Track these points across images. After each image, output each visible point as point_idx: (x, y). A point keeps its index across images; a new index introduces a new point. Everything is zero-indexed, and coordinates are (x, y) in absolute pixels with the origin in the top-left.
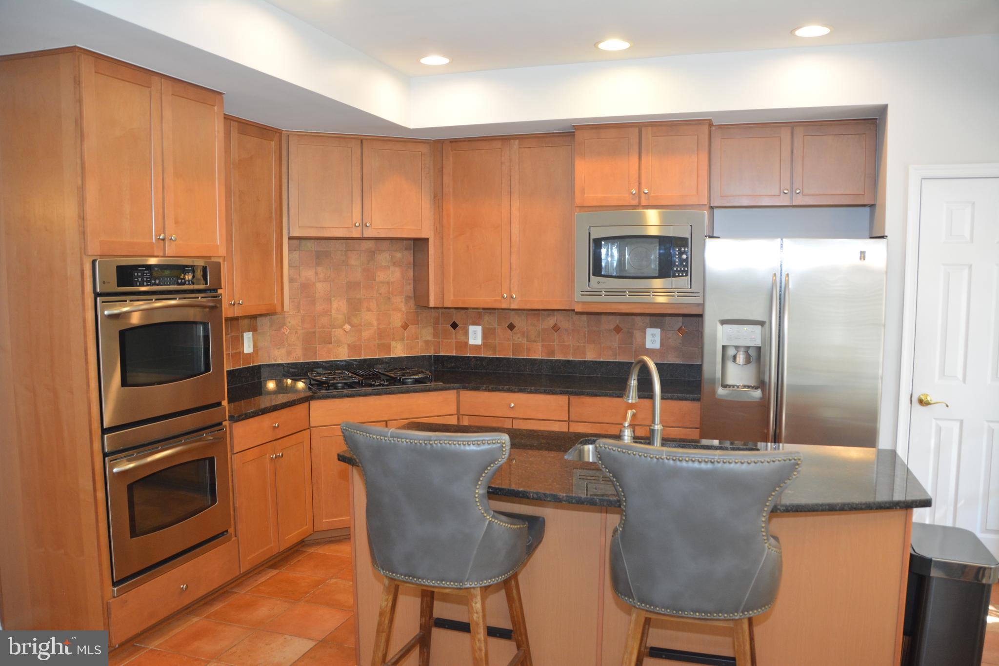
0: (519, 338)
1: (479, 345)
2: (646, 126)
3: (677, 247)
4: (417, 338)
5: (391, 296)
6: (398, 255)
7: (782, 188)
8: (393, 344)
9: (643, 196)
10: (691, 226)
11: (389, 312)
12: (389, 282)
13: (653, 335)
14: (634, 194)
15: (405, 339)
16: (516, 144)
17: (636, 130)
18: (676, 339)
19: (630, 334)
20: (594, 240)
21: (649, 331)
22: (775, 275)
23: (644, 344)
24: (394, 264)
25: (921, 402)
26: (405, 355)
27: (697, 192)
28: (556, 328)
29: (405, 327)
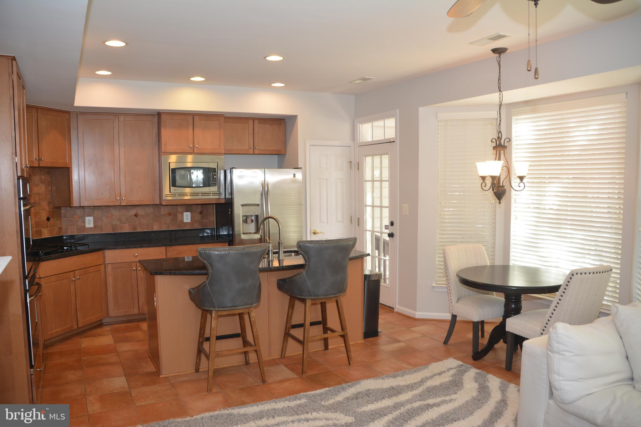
0: (115, 222)
1: (92, 228)
2: (196, 115)
3: (211, 172)
4: (54, 226)
5: (41, 202)
6: (43, 177)
7: (250, 146)
8: (43, 230)
9: (195, 148)
10: (217, 163)
11: (40, 211)
12: (39, 193)
13: (187, 216)
14: (191, 147)
15: (49, 227)
16: (122, 118)
17: (191, 117)
18: (198, 217)
19: (176, 216)
20: (172, 169)
21: (185, 214)
22: (263, 184)
23: (183, 220)
24: (42, 182)
25: (314, 233)
26: (49, 237)
27: (220, 147)
28: (136, 215)
29: (48, 219)
